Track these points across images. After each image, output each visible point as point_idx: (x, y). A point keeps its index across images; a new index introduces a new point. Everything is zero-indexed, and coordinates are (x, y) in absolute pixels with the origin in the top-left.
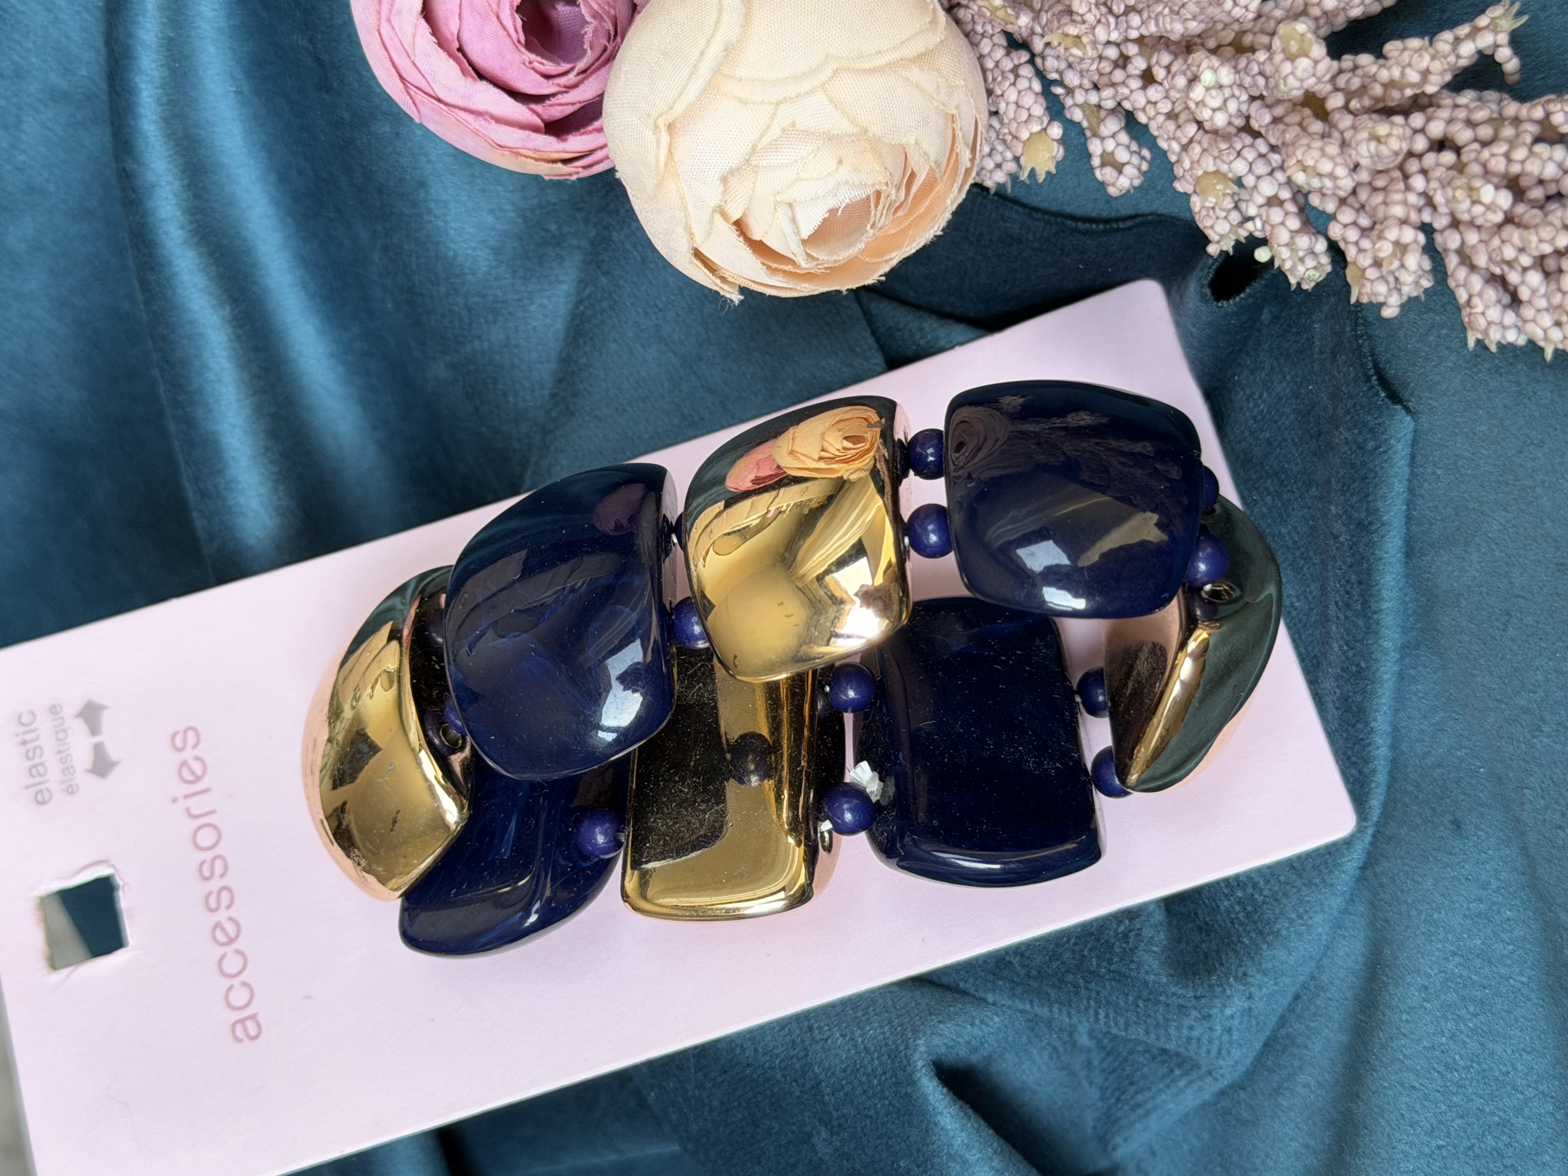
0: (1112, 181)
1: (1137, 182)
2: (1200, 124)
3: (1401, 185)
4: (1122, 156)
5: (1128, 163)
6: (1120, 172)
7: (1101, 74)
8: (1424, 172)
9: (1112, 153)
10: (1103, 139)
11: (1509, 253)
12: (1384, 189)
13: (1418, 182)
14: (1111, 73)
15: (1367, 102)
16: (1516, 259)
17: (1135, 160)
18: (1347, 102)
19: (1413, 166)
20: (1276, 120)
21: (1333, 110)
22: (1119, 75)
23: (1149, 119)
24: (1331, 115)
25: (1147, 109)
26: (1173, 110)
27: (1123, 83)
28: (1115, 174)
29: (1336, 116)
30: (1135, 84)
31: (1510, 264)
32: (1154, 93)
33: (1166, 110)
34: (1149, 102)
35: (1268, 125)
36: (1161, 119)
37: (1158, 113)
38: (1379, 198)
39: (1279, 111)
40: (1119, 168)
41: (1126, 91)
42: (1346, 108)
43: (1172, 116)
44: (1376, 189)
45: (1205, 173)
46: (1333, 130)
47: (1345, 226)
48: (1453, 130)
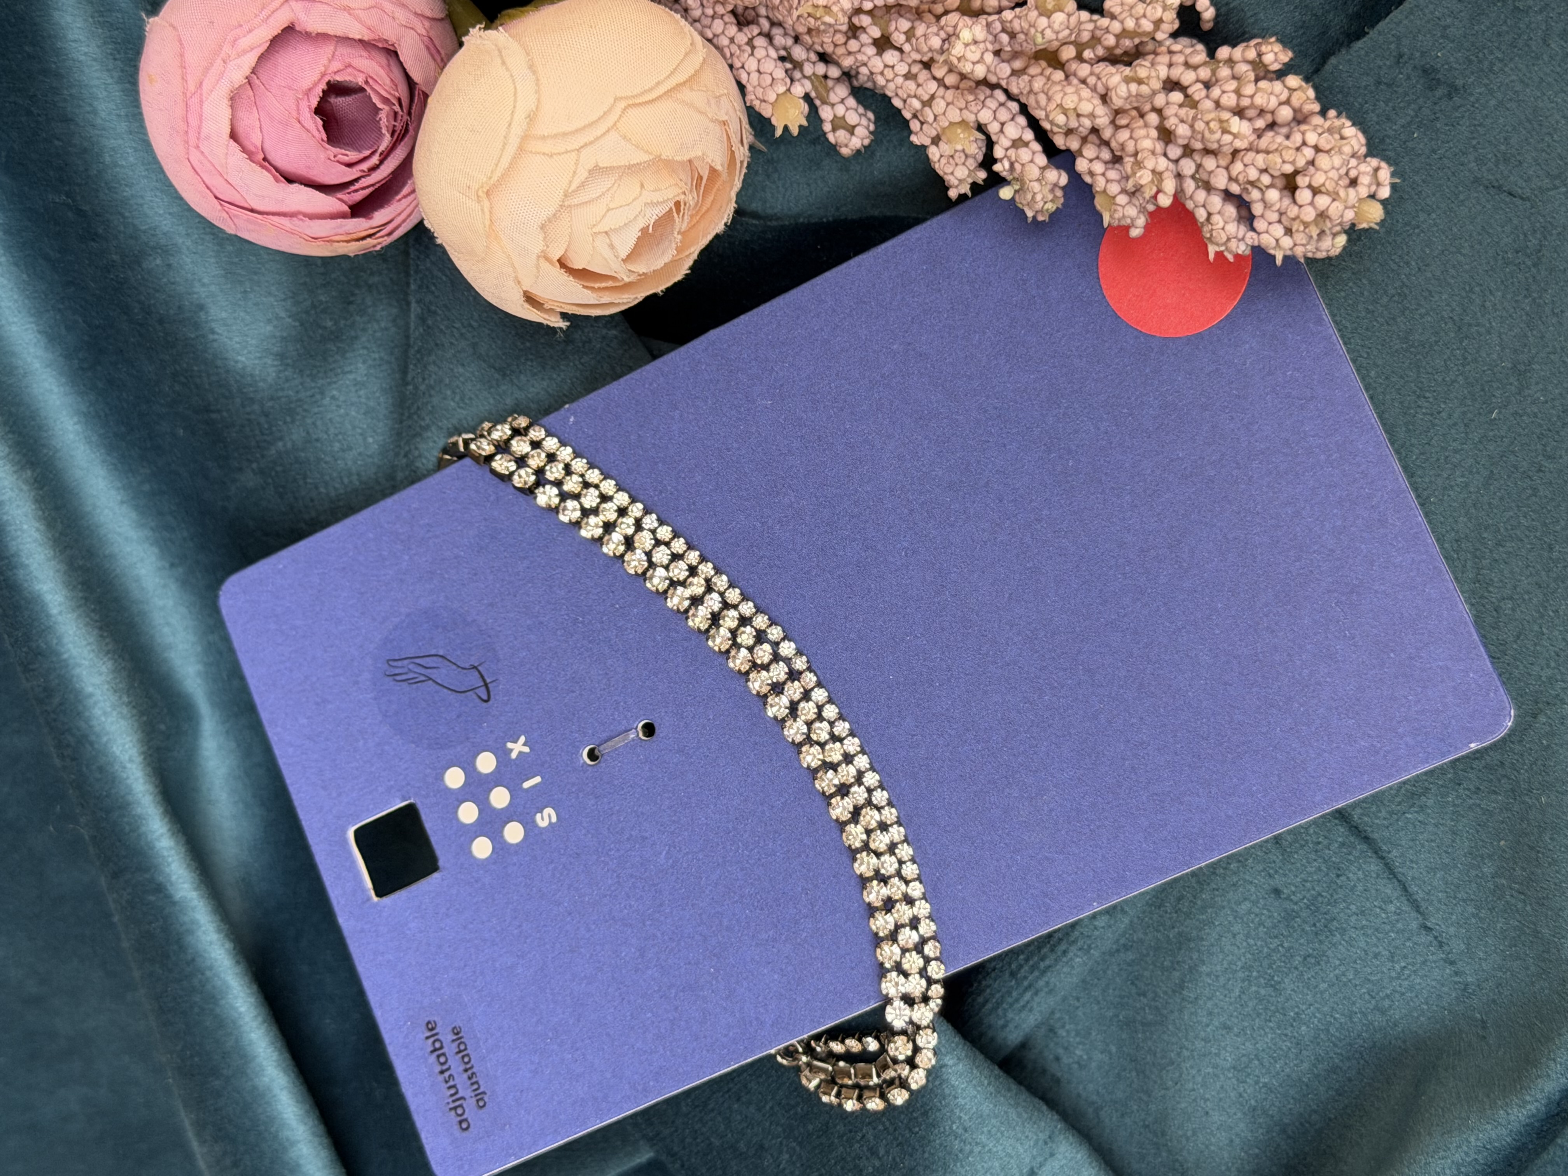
0: (846, 142)
1: (867, 142)
2: (940, 82)
3: (1142, 123)
4: (852, 118)
5: (858, 125)
6: (852, 134)
7: (836, 46)
9: (844, 117)
10: (833, 105)
11: (1253, 174)
12: (1127, 126)
13: (1153, 118)
14: (845, 44)
15: (1100, 51)
16: (1258, 180)
17: (864, 122)
18: (1080, 53)
19: (1147, 106)
20: (1015, 73)
21: (1068, 61)
22: (853, 45)
23: (888, 81)
24: (1067, 65)
25: (886, 72)
26: (909, 72)
27: (859, 51)
28: (848, 135)
29: (1074, 66)
30: (871, 51)
31: (1252, 183)
32: (891, 56)
33: (904, 72)
34: (886, 66)
35: (1008, 78)
36: (900, 80)
37: (896, 75)
38: (1124, 135)
39: (1018, 64)
40: (850, 130)
41: (865, 59)
42: (1079, 58)
43: (908, 76)
44: (1117, 128)
45: (951, 124)
46: (1072, 78)
47: (1091, 161)
48: (1177, 73)
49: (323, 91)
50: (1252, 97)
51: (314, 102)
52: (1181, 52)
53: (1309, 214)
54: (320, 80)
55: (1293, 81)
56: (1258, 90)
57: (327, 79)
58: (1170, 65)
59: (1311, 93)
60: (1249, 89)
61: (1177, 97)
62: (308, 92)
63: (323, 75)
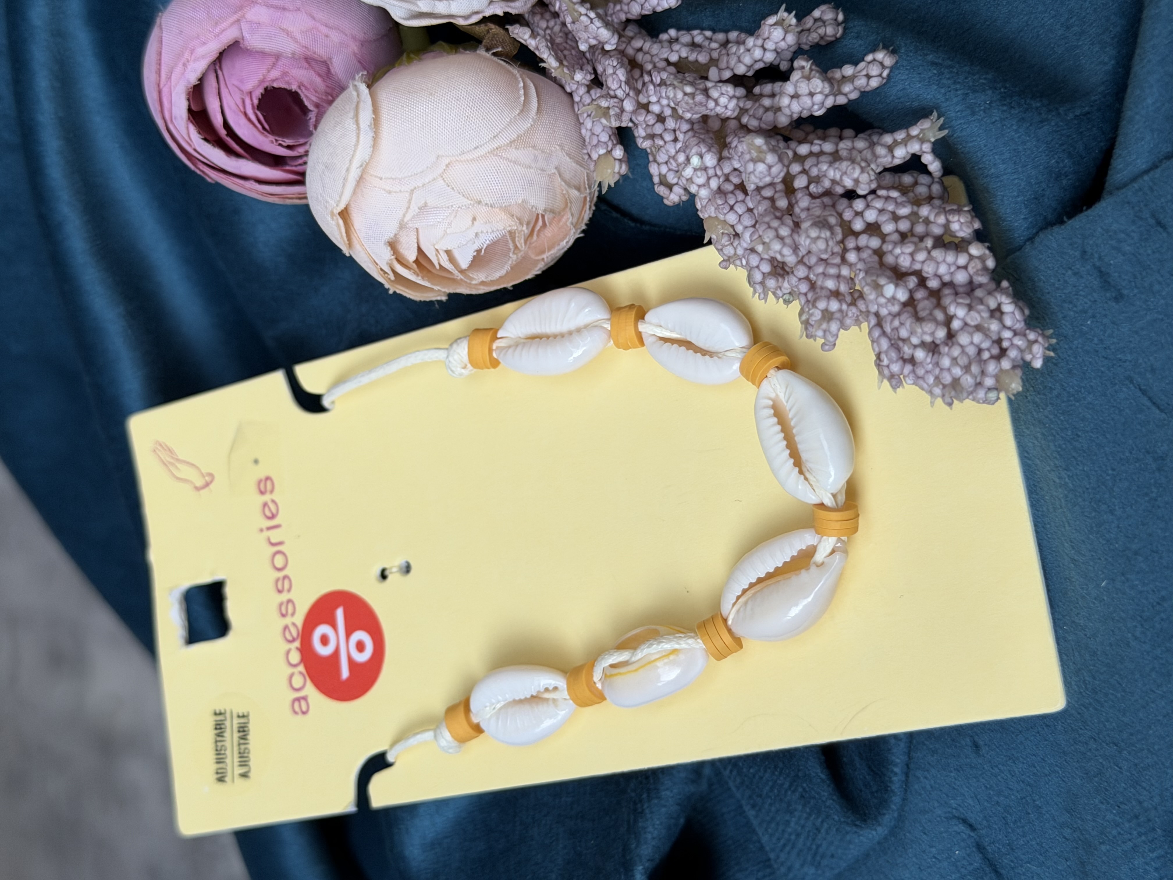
0: (666, 195)
1: (684, 198)
3: (838, 260)
6: (671, 190)
8: (858, 249)
9: (665, 176)
10: (659, 164)
11: (904, 333)
13: (852, 257)
14: (653, 125)
15: (820, 190)
18: (809, 183)
19: (851, 243)
21: (799, 189)
22: (658, 129)
24: (796, 192)
28: (668, 191)
29: (799, 195)
30: (668, 137)
31: (904, 340)
35: (754, 190)
38: (820, 269)
40: (670, 187)
42: (807, 187)
45: (710, 217)
46: (796, 206)
47: (800, 279)
48: (883, 218)
49: (262, 94)
50: (923, 262)
51: (256, 102)
52: (895, 199)
53: (947, 379)
54: (258, 86)
55: (976, 250)
56: (930, 258)
57: (266, 85)
58: (881, 211)
59: (991, 263)
60: (921, 256)
61: (875, 243)
62: (251, 93)
63: (262, 81)
